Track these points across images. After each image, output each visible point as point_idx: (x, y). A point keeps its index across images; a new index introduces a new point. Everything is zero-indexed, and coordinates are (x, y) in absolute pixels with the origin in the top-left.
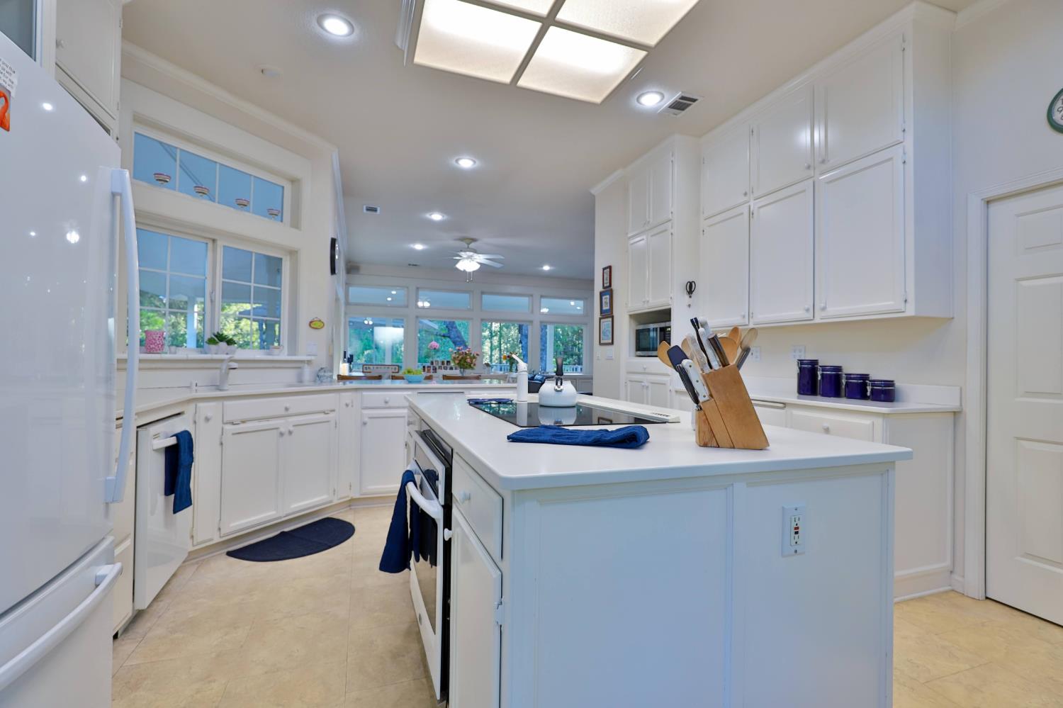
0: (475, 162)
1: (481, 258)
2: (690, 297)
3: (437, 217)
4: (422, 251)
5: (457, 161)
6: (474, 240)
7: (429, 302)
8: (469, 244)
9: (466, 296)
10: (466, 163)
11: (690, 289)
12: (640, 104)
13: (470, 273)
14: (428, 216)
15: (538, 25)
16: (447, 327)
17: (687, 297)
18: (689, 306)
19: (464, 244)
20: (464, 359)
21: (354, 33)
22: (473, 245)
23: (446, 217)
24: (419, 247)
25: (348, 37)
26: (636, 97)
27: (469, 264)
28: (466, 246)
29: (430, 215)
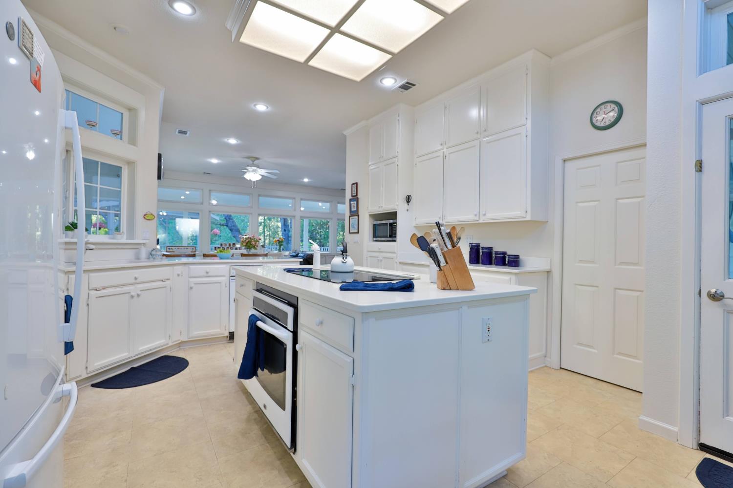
0: (268, 108)
1: (263, 172)
2: (408, 205)
3: (233, 141)
4: (217, 165)
5: (255, 105)
6: (257, 159)
7: (216, 200)
8: (253, 161)
9: (247, 198)
10: (261, 108)
11: (408, 199)
12: (382, 83)
13: (254, 182)
14: (226, 140)
15: (328, 31)
16: (225, 218)
17: (406, 204)
18: (408, 210)
19: (250, 161)
20: (250, 242)
21: (196, 15)
22: (256, 162)
23: (239, 142)
24: (214, 161)
25: (191, 17)
26: (380, 79)
27: (253, 175)
28: (252, 162)
29: (228, 140)
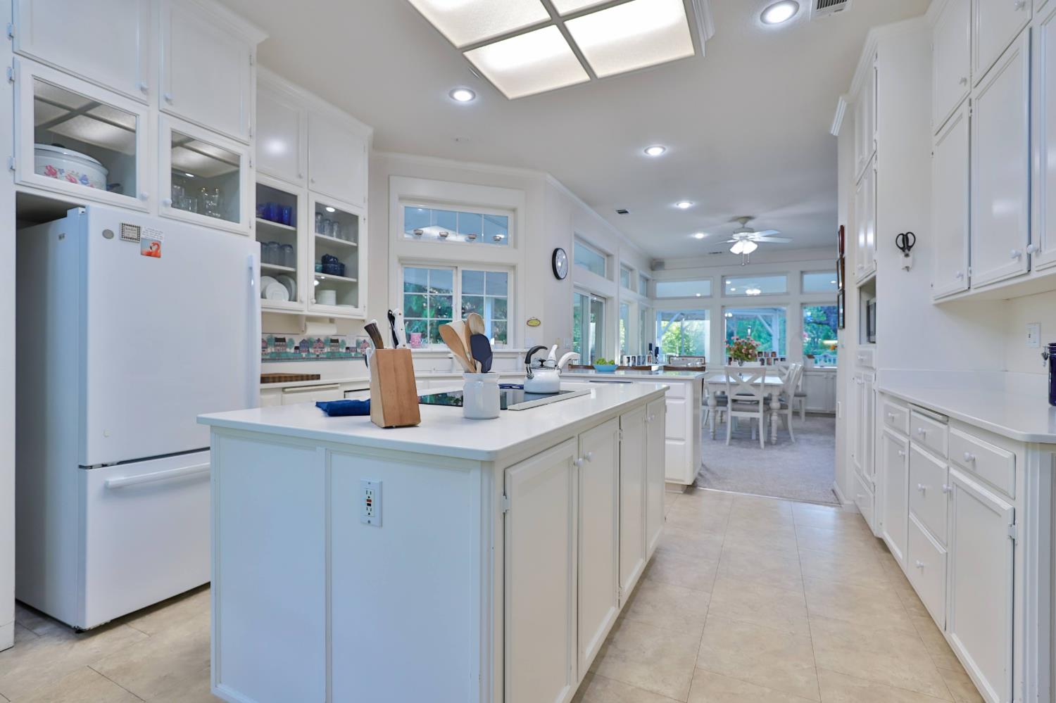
0: (664, 149)
1: (758, 236)
2: (907, 255)
3: (684, 205)
4: (703, 240)
5: (646, 151)
6: (749, 218)
7: (760, 289)
8: (744, 223)
9: (783, 278)
10: (655, 152)
11: (906, 244)
12: (766, 22)
14: (675, 206)
17: (901, 255)
18: (907, 268)
19: (738, 225)
21: (477, 95)
22: (750, 224)
23: (694, 204)
24: (700, 236)
25: (472, 101)
28: (741, 226)
29: (678, 205)
